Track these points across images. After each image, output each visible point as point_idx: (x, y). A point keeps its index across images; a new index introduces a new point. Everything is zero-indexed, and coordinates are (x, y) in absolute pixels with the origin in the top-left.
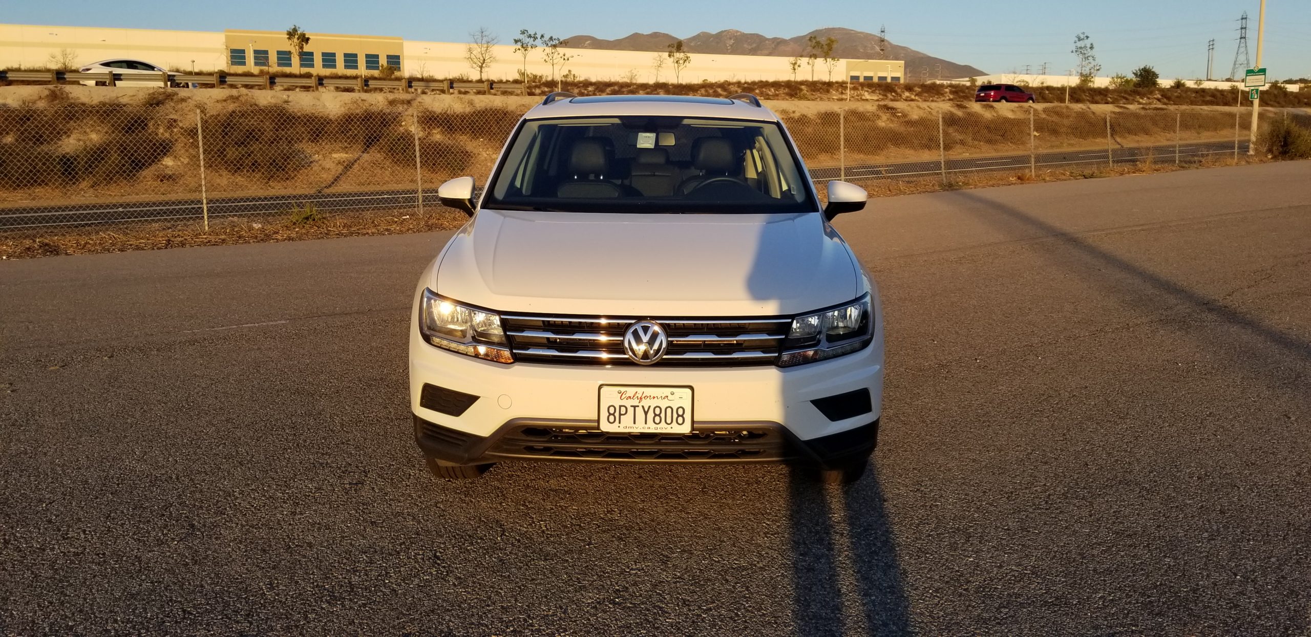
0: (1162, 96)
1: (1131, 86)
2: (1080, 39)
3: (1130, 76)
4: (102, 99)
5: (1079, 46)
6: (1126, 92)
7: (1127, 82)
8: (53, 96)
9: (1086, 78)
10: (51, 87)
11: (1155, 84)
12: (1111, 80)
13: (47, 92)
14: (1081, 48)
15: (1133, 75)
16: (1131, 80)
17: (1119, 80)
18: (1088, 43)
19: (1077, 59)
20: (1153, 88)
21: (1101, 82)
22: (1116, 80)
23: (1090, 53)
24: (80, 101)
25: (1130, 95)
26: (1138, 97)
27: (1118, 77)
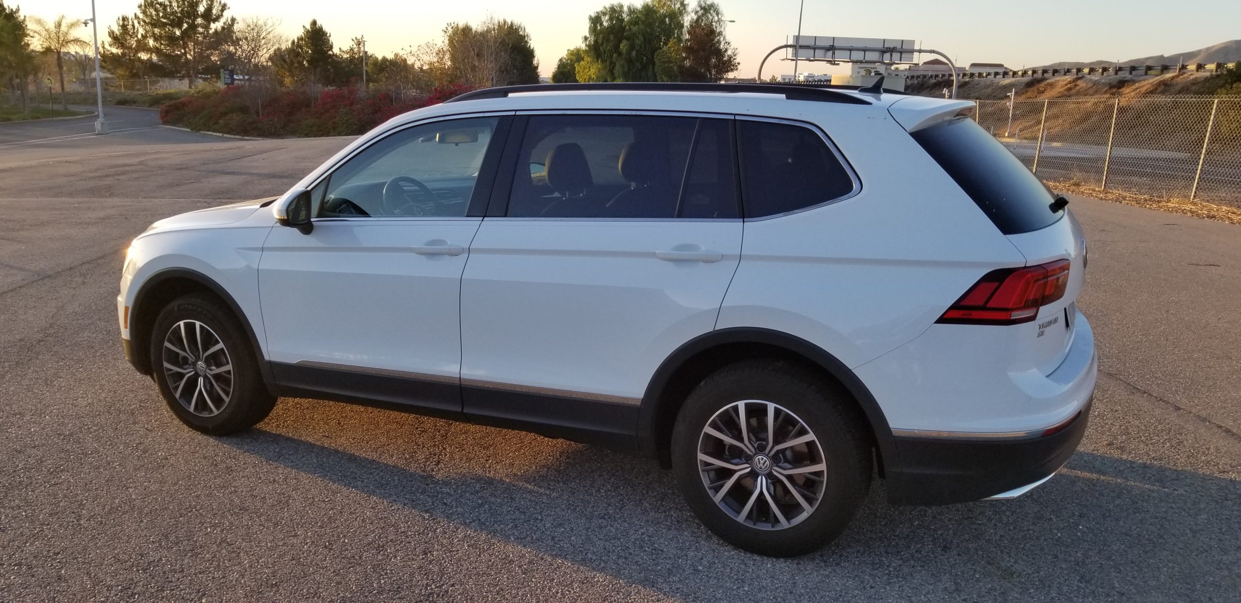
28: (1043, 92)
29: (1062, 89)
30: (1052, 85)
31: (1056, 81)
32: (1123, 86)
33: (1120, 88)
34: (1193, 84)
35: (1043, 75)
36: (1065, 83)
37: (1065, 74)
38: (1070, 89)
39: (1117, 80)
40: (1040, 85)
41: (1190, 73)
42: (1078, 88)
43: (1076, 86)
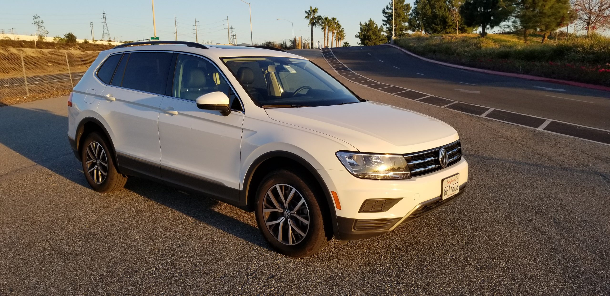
0: (80, 47)
1: (64, 42)
2: (35, 18)
3: (63, 37)
5: (36, 21)
6: (63, 45)
7: (62, 39)
9: (41, 37)
11: (75, 41)
12: (54, 39)
14: (37, 22)
15: (64, 37)
16: (64, 39)
17: (58, 39)
18: (40, 20)
19: (36, 28)
20: (75, 43)
21: (49, 39)
22: (56, 38)
23: (42, 25)
25: (65, 46)
26: (69, 47)
27: (57, 37)
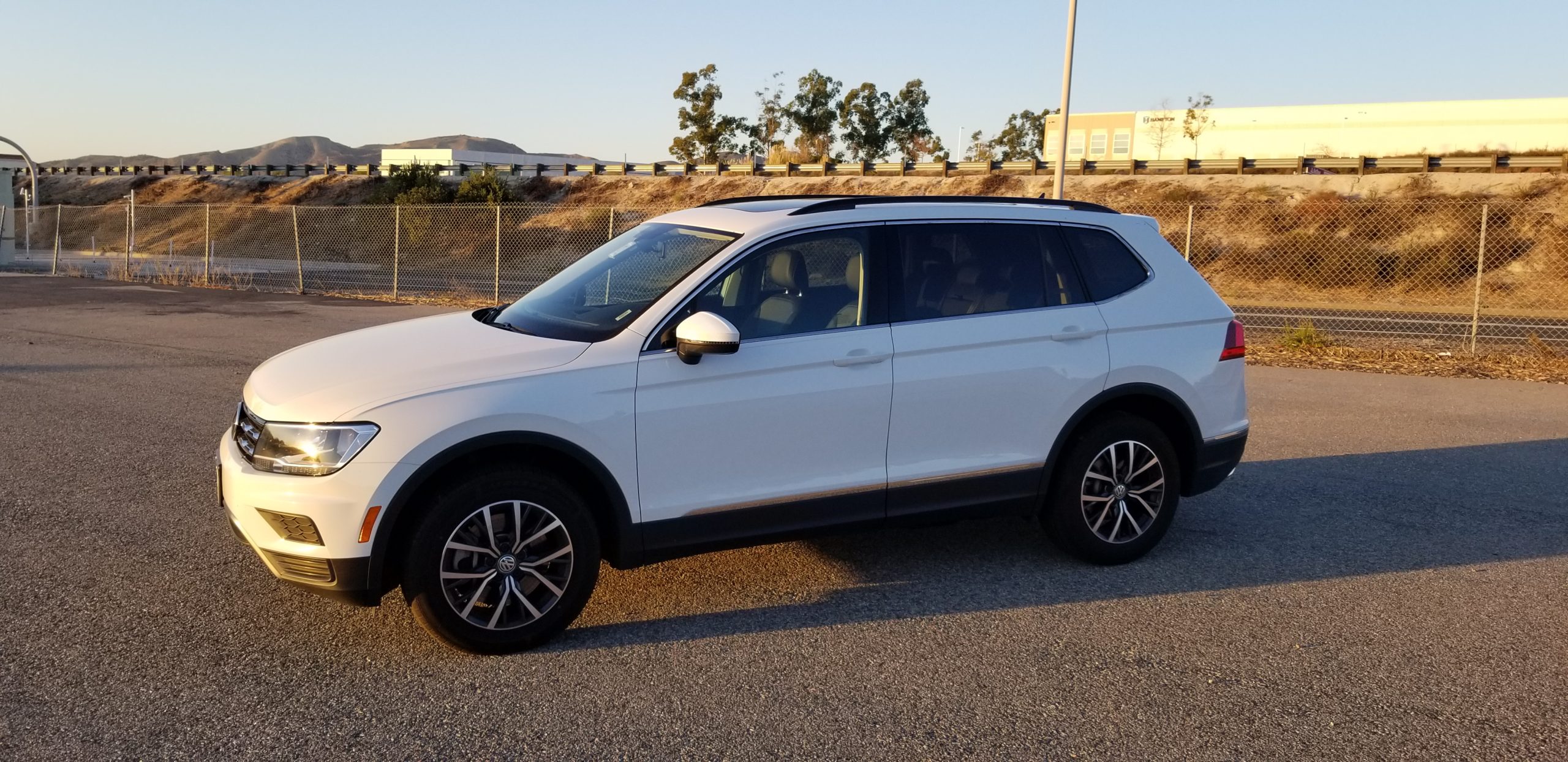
4: (1469, 189)
8: (1415, 184)
10: (1416, 175)
13: (1409, 181)
24: (1442, 191)
28: (161, 194)
29: (188, 191)
30: (170, 186)
31: (174, 181)
32: (267, 188)
33: (264, 191)
34: (351, 187)
35: (151, 173)
36: (187, 183)
37: (182, 172)
38: (197, 191)
39: (256, 182)
40: (154, 185)
41: (342, 175)
42: (208, 190)
43: (205, 187)
